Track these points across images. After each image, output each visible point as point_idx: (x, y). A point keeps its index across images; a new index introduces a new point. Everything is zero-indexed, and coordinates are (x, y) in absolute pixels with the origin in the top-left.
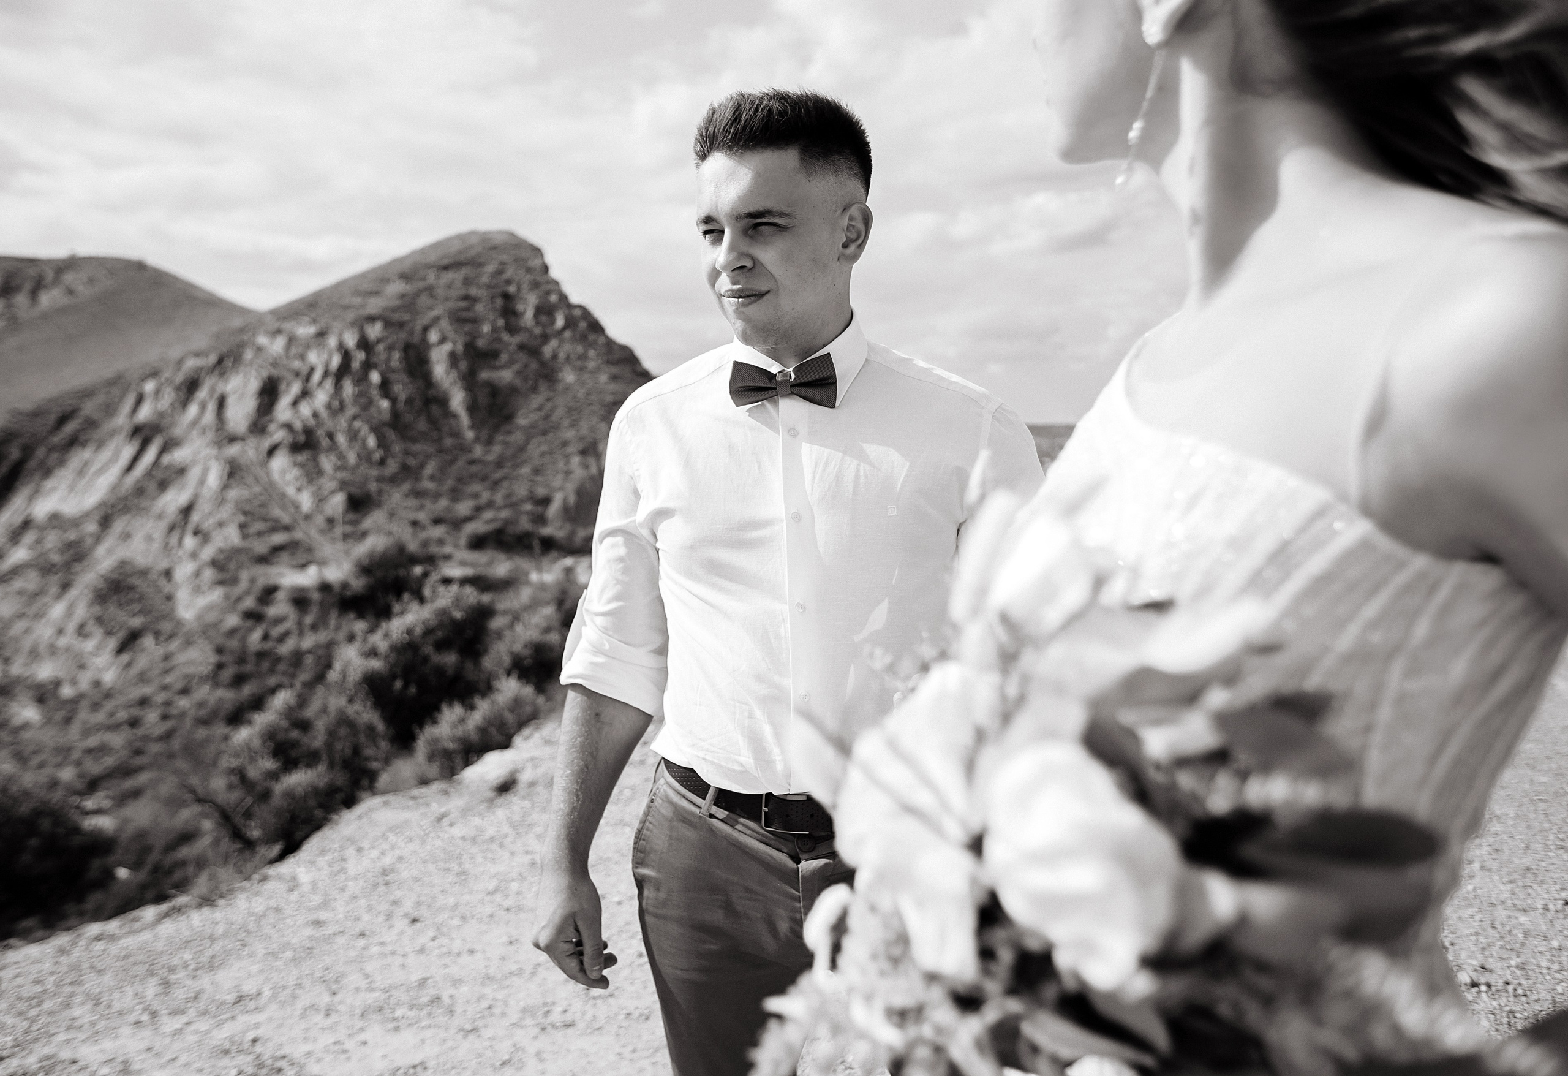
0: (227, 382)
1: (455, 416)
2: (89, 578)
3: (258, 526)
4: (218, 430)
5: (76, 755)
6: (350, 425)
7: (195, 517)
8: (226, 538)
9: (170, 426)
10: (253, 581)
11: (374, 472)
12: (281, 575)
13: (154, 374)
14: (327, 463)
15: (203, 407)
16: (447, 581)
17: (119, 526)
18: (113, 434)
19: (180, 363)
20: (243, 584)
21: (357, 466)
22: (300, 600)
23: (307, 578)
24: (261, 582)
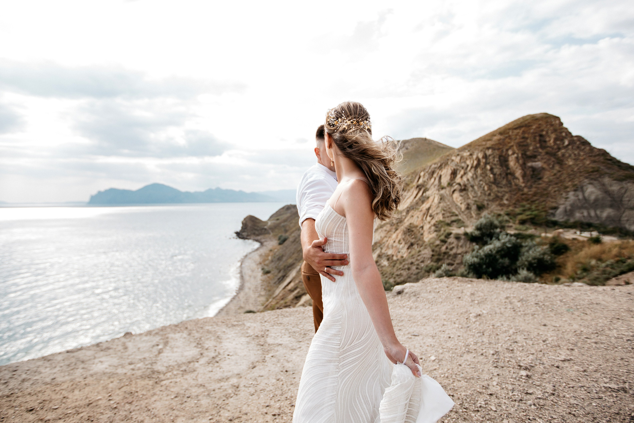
0: (442, 171)
1: (517, 178)
2: (403, 228)
3: (449, 214)
4: (438, 186)
5: (394, 276)
6: (479, 184)
7: (430, 211)
8: (438, 218)
9: (426, 185)
10: (445, 231)
11: (486, 198)
12: (453, 230)
13: (424, 170)
14: (471, 195)
15: (435, 179)
16: (507, 234)
17: (410, 214)
18: (412, 188)
19: (431, 166)
20: (442, 232)
21: (480, 196)
22: (458, 238)
23: (461, 231)
24: (447, 231)
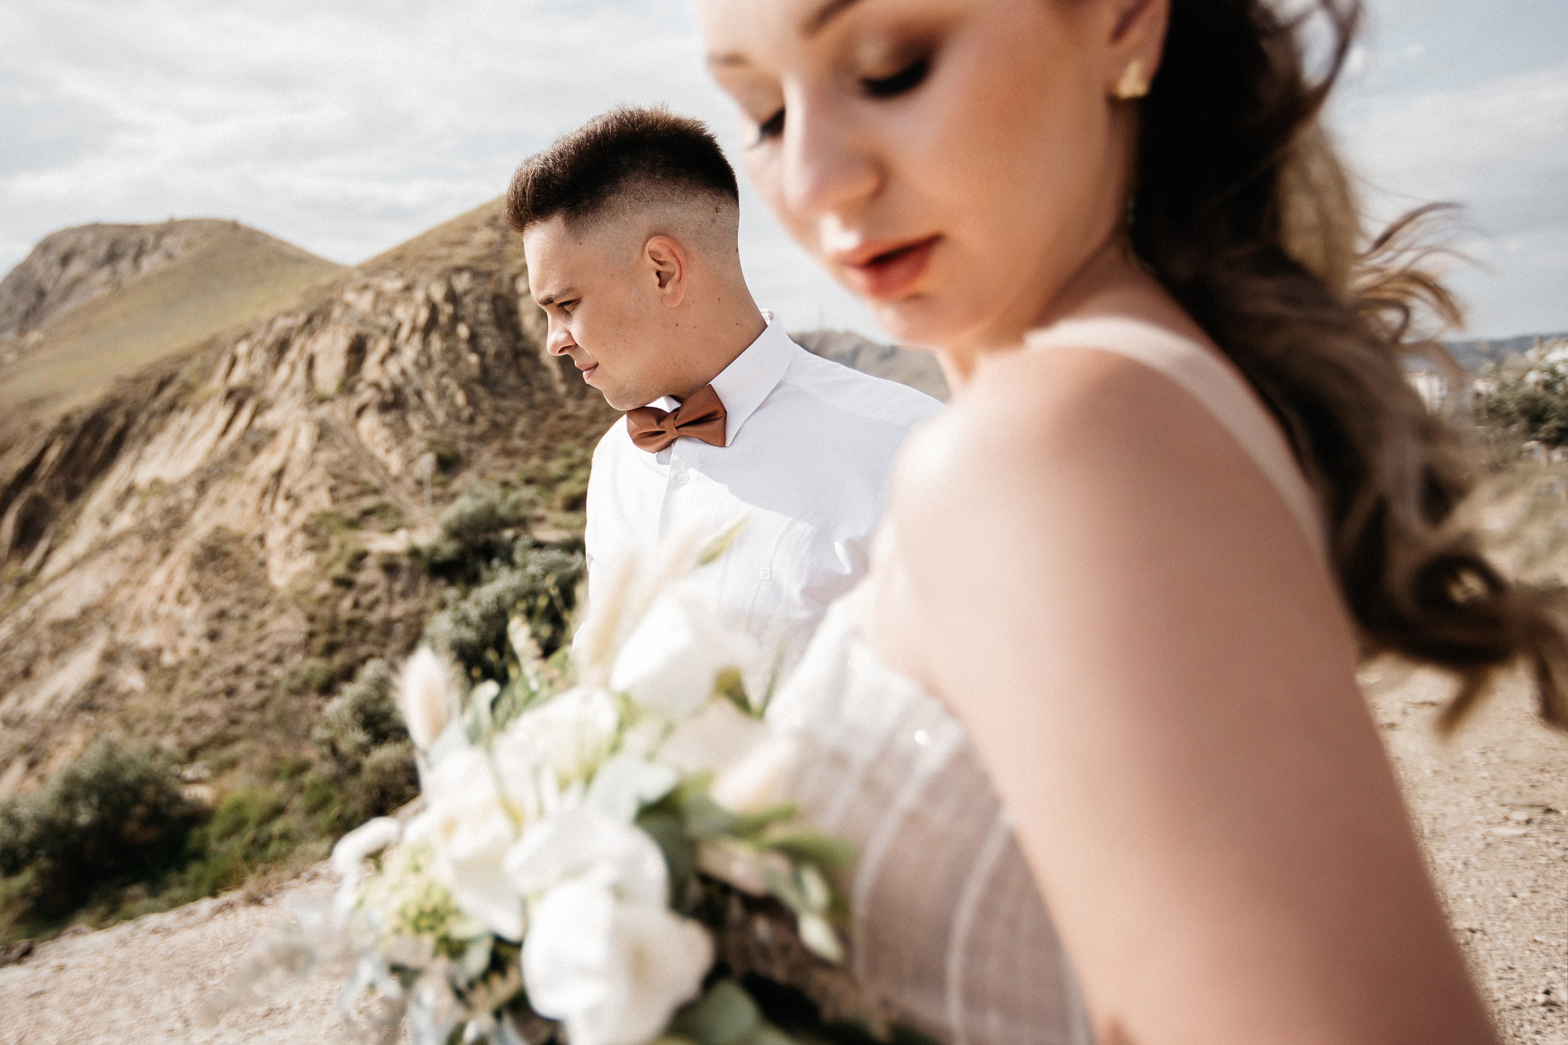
0: (315, 341)
1: (545, 369)
2: (188, 544)
3: (348, 489)
4: (307, 391)
5: (176, 724)
6: (438, 383)
7: (286, 482)
8: (316, 503)
9: (263, 388)
10: (343, 546)
11: (463, 431)
12: (369, 540)
13: (247, 336)
14: (416, 422)
15: (293, 368)
16: (539, 546)
17: (214, 492)
18: (208, 398)
19: (271, 323)
20: (334, 550)
21: (446, 425)
22: (390, 567)
23: (396, 543)
24: (352, 548)
